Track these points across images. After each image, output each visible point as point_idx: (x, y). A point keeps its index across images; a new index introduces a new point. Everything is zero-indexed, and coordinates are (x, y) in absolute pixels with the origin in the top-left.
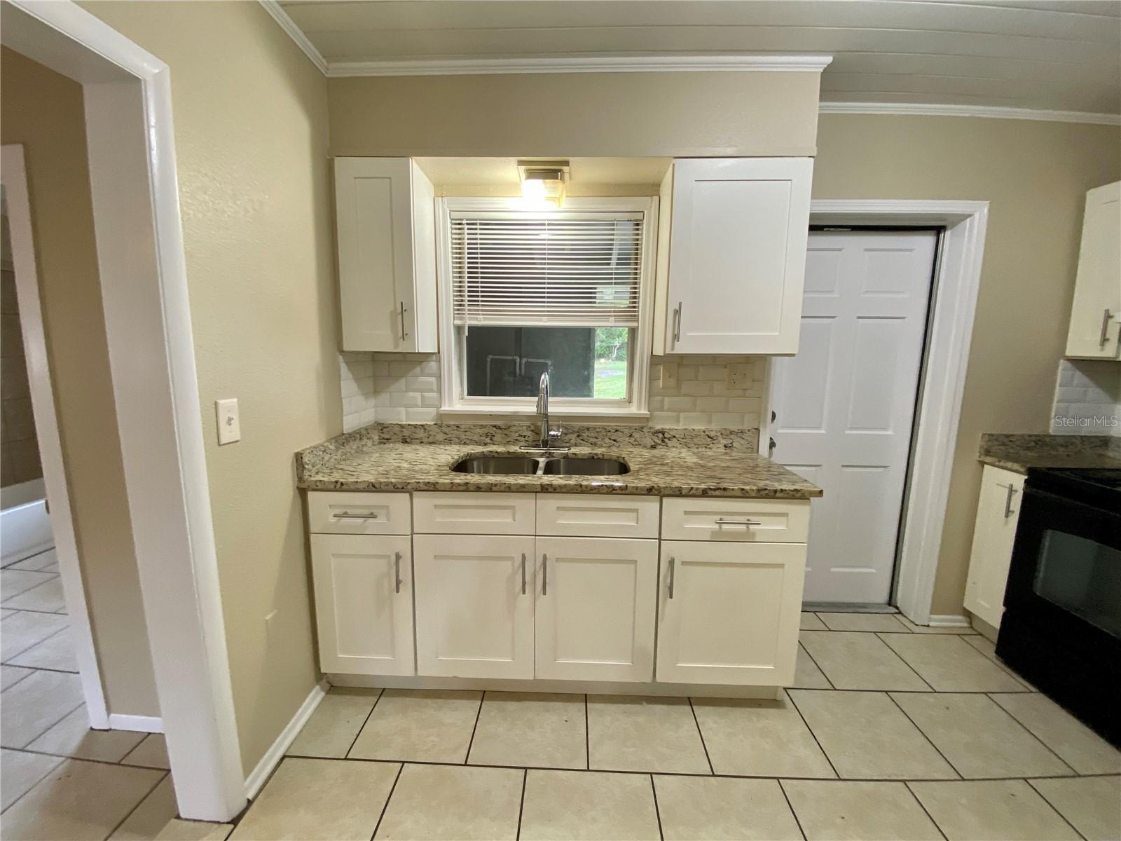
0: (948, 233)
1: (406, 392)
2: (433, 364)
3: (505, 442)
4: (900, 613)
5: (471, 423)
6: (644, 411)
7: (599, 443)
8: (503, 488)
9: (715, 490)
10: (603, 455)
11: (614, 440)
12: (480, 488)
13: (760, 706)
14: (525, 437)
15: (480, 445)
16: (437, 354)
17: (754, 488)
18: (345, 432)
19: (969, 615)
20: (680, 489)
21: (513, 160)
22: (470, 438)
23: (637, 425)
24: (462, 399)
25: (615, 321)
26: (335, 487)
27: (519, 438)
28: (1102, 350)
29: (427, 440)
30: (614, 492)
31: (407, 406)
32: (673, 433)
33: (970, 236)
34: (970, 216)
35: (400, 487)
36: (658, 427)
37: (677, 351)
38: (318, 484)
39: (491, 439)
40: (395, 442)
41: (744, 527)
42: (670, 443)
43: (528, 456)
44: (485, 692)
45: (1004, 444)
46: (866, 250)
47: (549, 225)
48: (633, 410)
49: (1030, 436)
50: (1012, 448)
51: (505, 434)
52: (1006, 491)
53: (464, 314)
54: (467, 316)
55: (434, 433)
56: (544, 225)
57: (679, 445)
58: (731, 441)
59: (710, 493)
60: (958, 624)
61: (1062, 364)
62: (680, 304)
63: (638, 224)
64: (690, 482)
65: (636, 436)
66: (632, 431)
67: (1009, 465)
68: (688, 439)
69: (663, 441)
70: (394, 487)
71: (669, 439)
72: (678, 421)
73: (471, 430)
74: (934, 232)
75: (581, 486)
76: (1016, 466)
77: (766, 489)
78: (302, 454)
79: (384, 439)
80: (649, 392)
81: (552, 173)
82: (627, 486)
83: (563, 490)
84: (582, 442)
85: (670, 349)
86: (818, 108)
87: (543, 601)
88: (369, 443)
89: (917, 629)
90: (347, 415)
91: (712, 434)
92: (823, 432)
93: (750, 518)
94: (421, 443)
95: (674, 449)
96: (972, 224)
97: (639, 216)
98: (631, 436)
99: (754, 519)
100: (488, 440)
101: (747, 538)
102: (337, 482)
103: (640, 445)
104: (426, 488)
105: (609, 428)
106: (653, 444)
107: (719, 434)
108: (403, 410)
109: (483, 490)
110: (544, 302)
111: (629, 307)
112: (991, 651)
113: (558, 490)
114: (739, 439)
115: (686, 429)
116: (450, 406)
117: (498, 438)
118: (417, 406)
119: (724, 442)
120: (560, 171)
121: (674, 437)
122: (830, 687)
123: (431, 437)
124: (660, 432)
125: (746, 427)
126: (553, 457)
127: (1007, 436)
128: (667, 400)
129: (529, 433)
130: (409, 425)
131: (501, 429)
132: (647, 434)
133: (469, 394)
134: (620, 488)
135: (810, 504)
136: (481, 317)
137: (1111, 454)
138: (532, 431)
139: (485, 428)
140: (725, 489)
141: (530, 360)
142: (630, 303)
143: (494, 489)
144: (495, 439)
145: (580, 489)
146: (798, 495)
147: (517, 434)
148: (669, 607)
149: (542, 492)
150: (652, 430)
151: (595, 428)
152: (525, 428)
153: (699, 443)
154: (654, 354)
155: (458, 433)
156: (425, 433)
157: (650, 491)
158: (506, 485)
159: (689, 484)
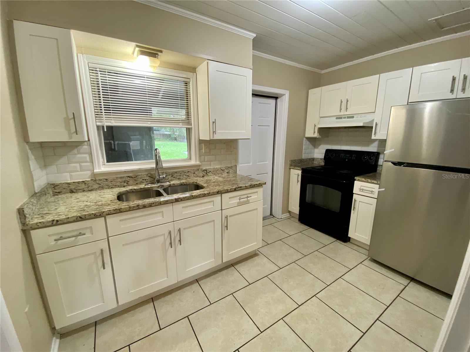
0: (279, 99)
1: (69, 163)
2: (85, 147)
3: (135, 184)
4: (274, 217)
5: (114, 176)
6: (198, 163)
7: (181, 178)
8: (157, 204)
9: (238, 188)
10: (186, 183)
11: (188, 176)
12: (145, 206)
13: (252, 257)
14: (146, 180)
15: (121, 187)
16: (88, 142)
17: (249, 185)
18: (36, 192)
19: (290, 212)
20: (227, 190)
21: (134, 44)
22: (115, 184)
23: (195, 168)
24: (104, 165)
25: (182, 125)
26: (52, 224)
27: (142, 181)
28: (314, 135)
29: (87, 189)
30: (206, 196)
31: (70, 172)
32: (210, 170)
33: (285, 100)
34: (284, 95)
35: (99, 215)
36: (204, 168)
37: (215, 138)
38: (38, 224)
39: (127, 184)
40: (65, 193)
41: (246, 199)
42: (209, 174)
43: (151, 188)
44: (152, 298)
45: (294, 163)
46: (259, 103)
47: (147, 78)
48: (193, 162)
49: (299, 159)
50: (296, 163)
51: (135, 180)
52: (297, 176)
53: (103, 119)
54: (105, 121)
55: (91, 185)
56: (144, 77)
57: (212, 175)
58: (229, 171)
59: (237, 189)
60: (288, 216)
61: (305, 139)
62: (215, 119)
63: (186, 83)
64: (229, 187)
65: (196, 173)
66: (194, 171)
67: (297, 168)
68: (215, 172)
69: (206, 174)
70: (94, 215)
71: (209, 173)
72: (211, 165)
73: (115, 180)
74: (275, 99)
75: (192, 196)
76: (299, 168)
77: (252, 185)
78: (22, 208)
79: (56, 192)
80: (200, 154)
81: (153, 54)
82: (210, 192)
83: (185, 199)
84: (174, 178)
85: (212, 138)
86: (252, 52)
87: (179, 248)
88: (49, 197)
89: (279, 220)
90: (35, 182)
91: (223, 169)
92: (251, 164)
93: (248, 195)
94: (83, 191)
95: (211, 176)
96: (285, 97)
97: (188, 80)
98: (194, 173)
99: (249, 195)
100: (125, 184)
101: (247, 202)
102: (53, 221)
103: (198, 176)
104: (115, 212)
105: (185, 171)
106: (203, 175)
107: (225, 169)
108: (67, 174)
109: (146, 207)
110: (148, 115)
111: (186, 119)
112: (297, 220)
113: (183, 200)
114: (231, 170)
115: (214, 168)
116: (99, 169)
117: (131, 182)
118: (77, 171)
119: (226, 171)
120: (157, 54)
121: (210, 171)
122: (267, 244)
123: (90, 187)
124: (205, 170)
125: (232, 165)
126: (164, 187)
127: (295, 160)
128: (206, 157)
129: (148, 178)
130: (74, 182)
131: (132, 178)
132: (200, 172)
133: (108, 161)
134: (208, 194)
135: (262, 187)
136: (113, 121)
137: (315, 162)
138: (149, 177)
139: (123, 178)
140: (241, 187)
141: (120, 142)
142: (186, 117)
143: (153, 205)
144: (129, 183)
145: (192, 197)
146: (260, 185)
147: (141, 179)
148: (226, 233)
149: (176, 202)
150: (202, 170)
151: (179, 172)
152: (145, 175)
153: (219, 173)
154: (200, 139)
155: (107, 183)
156: (86, 185)
157: (218, 193)
158: (159, 202)
159: (230, 188)
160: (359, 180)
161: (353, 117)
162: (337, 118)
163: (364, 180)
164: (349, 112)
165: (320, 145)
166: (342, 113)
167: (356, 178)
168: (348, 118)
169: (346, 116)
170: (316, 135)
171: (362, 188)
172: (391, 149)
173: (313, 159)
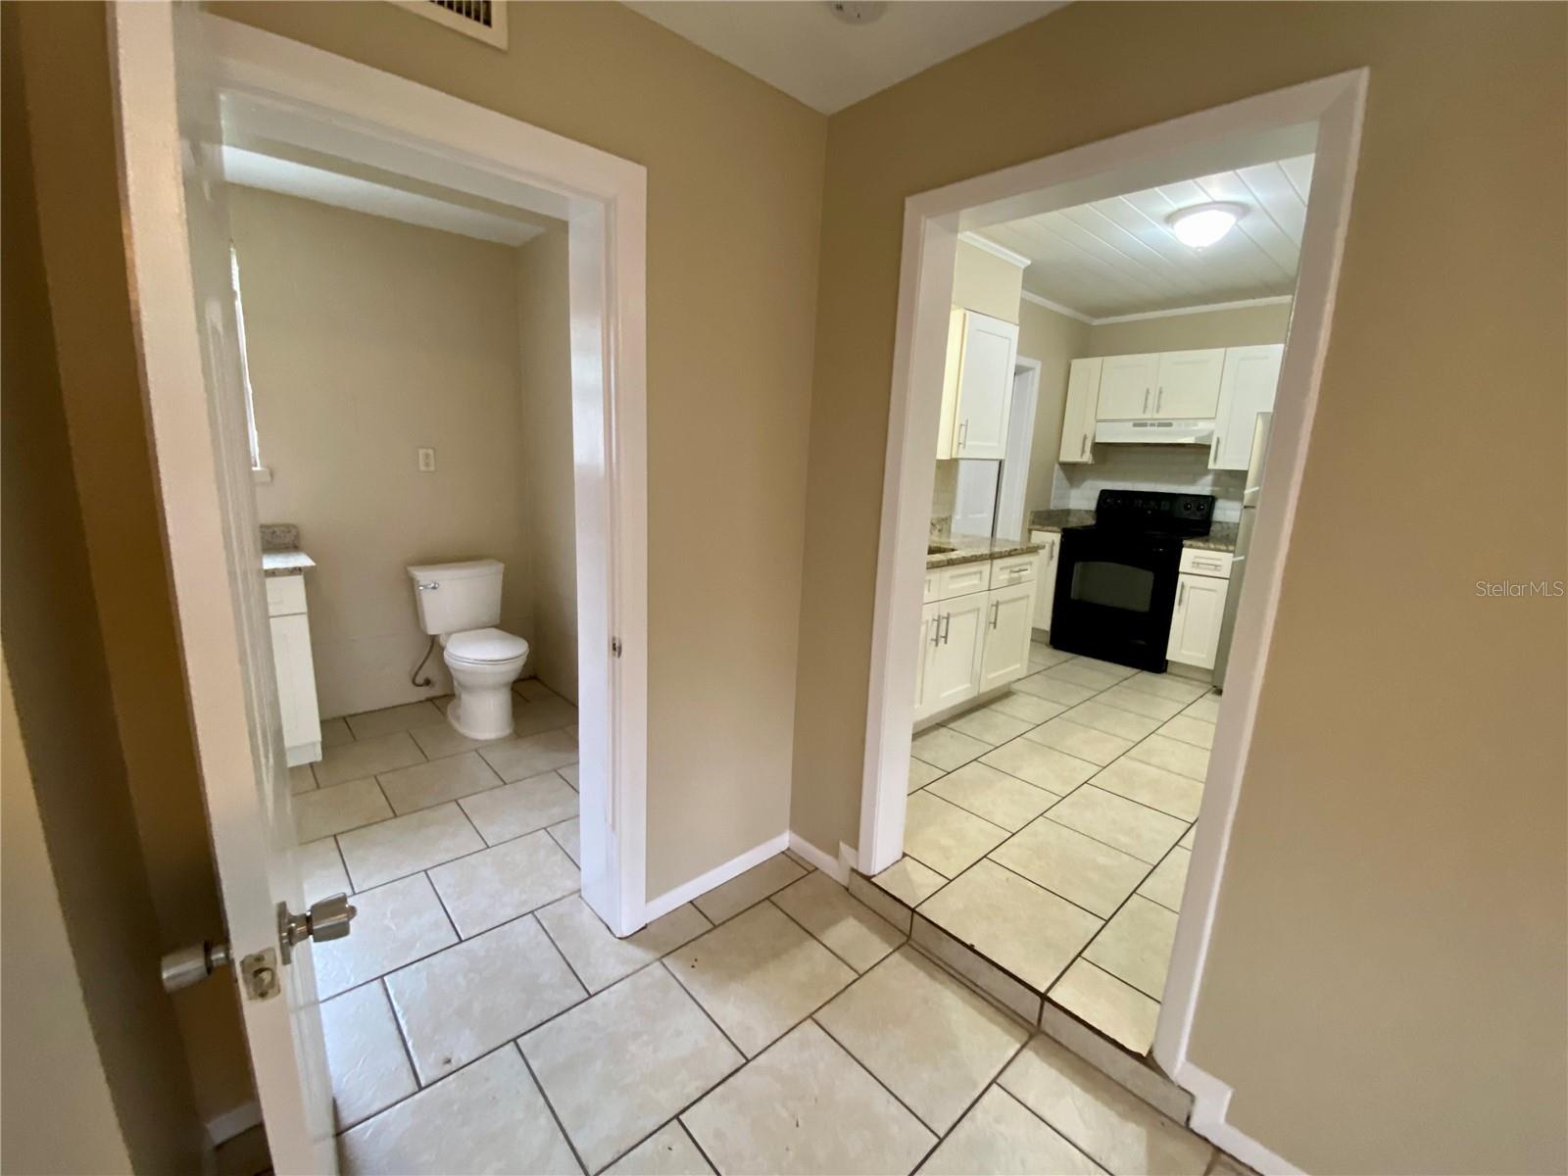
28: (1080, 457)
33: (1032, 381)
34: (1032, 369)
45: (1044, 518)
49: (1044, 509)
50: (1048, 519)
61: (1057, 466)
67: (1051, 528)
96: (1034, 374)
112: (1047, 644)
127: (1044, 512)
160: (1191, 547)
161: (1170, 425)
162: (1135, 425)
163: (1201, 544)
164: (1162, 415)
165: (1084, 480)
166: (1148, 416)
167: (1184, 542)
168: (1160, 425)
169: (1156, 422)
170: (1087, 458)
171: (1198, 560)
172: (1253, 487)
173: (1068, 512)
